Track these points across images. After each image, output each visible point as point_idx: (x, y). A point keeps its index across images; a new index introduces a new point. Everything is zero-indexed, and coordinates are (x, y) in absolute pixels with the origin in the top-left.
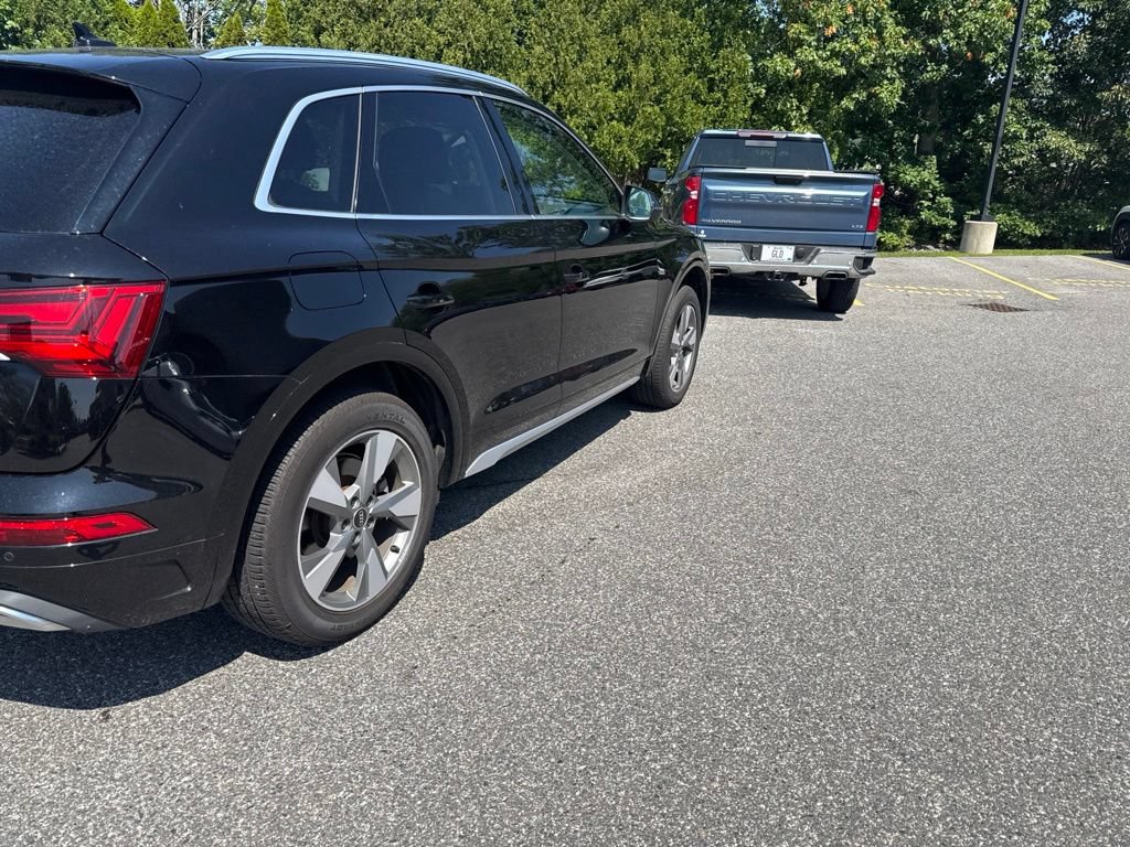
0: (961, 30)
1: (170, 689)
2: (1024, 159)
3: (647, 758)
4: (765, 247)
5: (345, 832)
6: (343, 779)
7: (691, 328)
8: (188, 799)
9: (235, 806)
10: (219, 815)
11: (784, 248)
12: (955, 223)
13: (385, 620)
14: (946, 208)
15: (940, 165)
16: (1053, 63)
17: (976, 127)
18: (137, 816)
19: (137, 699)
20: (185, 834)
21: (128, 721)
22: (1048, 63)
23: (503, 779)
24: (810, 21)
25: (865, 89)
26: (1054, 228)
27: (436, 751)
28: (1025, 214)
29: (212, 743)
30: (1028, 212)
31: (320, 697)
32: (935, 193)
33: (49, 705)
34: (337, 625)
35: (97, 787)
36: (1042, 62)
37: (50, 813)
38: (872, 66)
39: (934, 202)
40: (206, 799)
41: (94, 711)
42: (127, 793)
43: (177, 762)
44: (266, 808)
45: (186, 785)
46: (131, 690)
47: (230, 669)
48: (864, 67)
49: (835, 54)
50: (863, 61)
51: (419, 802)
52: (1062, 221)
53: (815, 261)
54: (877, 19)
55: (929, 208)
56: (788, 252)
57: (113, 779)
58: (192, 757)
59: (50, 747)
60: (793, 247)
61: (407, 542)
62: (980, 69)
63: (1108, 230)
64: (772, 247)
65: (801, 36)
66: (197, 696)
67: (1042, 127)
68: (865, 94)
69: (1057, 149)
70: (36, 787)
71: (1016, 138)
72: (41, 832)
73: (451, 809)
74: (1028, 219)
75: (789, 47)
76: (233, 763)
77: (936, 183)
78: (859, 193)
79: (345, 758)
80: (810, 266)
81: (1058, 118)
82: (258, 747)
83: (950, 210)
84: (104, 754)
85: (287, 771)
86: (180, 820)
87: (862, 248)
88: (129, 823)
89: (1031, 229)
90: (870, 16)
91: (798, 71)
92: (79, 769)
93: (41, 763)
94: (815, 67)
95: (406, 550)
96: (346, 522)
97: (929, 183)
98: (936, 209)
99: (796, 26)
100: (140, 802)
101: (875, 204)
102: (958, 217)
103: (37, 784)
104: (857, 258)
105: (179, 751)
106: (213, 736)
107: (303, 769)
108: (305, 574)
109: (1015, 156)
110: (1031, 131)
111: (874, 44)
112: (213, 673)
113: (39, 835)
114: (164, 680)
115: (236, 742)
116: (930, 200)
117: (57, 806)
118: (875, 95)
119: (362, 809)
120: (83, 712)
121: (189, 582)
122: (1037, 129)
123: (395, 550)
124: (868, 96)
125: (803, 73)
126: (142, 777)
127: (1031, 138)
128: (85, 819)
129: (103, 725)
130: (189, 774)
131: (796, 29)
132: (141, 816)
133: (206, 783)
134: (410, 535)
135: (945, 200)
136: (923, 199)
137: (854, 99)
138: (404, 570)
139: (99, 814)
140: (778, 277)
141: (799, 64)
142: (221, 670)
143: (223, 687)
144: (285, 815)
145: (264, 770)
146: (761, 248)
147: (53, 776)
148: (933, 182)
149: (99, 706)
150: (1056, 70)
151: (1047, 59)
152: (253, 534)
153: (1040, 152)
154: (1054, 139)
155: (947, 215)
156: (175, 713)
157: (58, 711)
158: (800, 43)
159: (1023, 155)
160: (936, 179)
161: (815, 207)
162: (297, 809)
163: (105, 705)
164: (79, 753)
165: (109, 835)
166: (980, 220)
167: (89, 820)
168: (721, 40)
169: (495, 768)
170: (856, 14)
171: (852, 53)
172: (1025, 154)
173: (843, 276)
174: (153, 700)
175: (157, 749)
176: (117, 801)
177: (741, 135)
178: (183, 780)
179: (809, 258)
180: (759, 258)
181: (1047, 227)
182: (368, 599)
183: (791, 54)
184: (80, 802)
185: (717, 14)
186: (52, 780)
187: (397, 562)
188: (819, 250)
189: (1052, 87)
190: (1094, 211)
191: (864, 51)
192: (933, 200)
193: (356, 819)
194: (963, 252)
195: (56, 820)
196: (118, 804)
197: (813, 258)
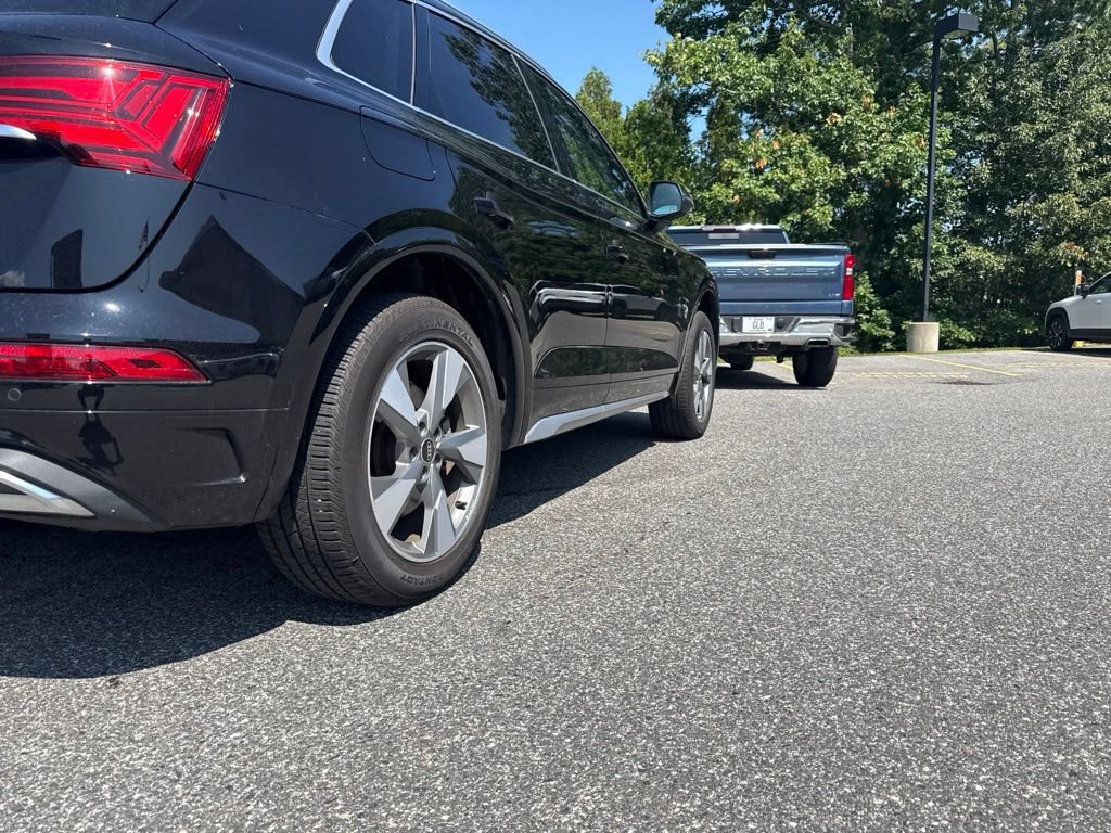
0: (877, 160)
1: (197, 656)
2: (949, 271)
3: (846, 684)
4: (745, 319)
5: (477, 775)
6: (454, 723)
7: (707, 359)
8: (244, 754)
9: (312, 758)
10: (291, 768)
11: (764, 319)
12: (893, 333)
13: (455, 587)
14: (883, 320)
15: (872, 280)
16: (961, 187)
17: (901, 247)
18: (172, 775)
19: (155, 666)
20: (248, 790)
21: (146, 685)
22: (957, 188)
23: (671, 712)
24: (741, 156)
25: (799, 212)
26: (985, 333)
27: (568, 692)
28: (956, 321)
29: (265, 701)
30: (960, 320)
31: (397, 653)
32: (872, 307)
33: (35, 677)
34: (408, 575)
35: (111, 750)
36: (952, 187)
37: (45, 779)
38: (803, 191)
39: (871, 315)
40: (269, 753)
41: (98, 679)
42: (155, 752)
43: (221, 719)
44: (357, 757)
45: (238, 741)
46: (146, 659)
47: (272, 635)
48: (795, 192)
49: (767, 183)
50: (793, 187)
51: (568, 740)
52: (991, 328)
53: (796, 330)
54: (801, 153)
55: (868, 321)
56: (769, 322)
57: (132, 740)
58: (240, 714)
59: (40, 714)
60: (773, 318)
61: (474, 498)
62: (897, 194)
63: (1035, 333)
64: (753, 318)
65: (734, 170)
66: (234, 660)
67: (960, 243)
68: (799, 216)
69: (978, 260)
70: (23, 753)
71: (938, 253)
72: (33, 798)
73: (615, 744)
74: (960, 326)
75: (726, 178)
76: (299, 718)
77: (872, 297)
78: (832, 263)
79: (450, 704)
80: (792, 334)
81: (974, 236)
82: (327, 700)
83: (888, 321)
84: (116, 718)
85: (374, 720)
86: (236, 775)
87: (841, 315)
88: (162, 782)
89: (966, 335)
90: (794, 150)
91: (737, 198)
92: (82, 733)
93: (29, 730)
94: (751, 193)
95: (474, 506)
96: (413, 452)
97: (864, 296)
98: (874, 321)
99: (728, 161)
100: (174, 761)
101: (848, 274)
102: (895, 327)
103: (24, 750)
104: (838, 324)
105: (222, 710)
106: (265, 695)
107: (396, 718)
108: (375, 498)
109: (940, 269)
110: (952, 247)
111: (802, 173)
112: (252, 639)
113: (30, 802)
114: (188, 648)
115: (297, 697)
116: (866, 313)
117: (55, 771)
118: (808, 216)
119: (491, 750)
120: (83, 681)
121: (242, 471)
122: (955, 245)
123: (461, 506)
124: (801, 218)
125: (741, 200)
126: (175, 736)
127: (952, 253)
128: (98, 781)
129: (112, 690)
130: (239, 730)
131: (728, 163)
132: (179, 775)
133: (266, 738)
134: (476, 490)
135: (881, 312)
136: (861, 312)
137: (788, 222)
138: (472, 530)
139: (116, 776)
140: (761, 345)
141: (737, 191)
142: (261, 637)
143: (267, 651)
144: (386, 763)
145: (343, 721)
146: (741, 321)
147: (47, 741)
148: (868, 295)
149: (104, 674)
150: (966, 193)
151: (955, 184)
152: (317, 430)
153: (961, 266)
154: (973, 253)
155: (884, 326)
156: (209, 676)
157: (48, 681)
158: (735, 176)
159: (947, 268)
160: (871, 293)
161: (791, 279)
162: (401, 756)
163: (112, 673)
164: (82, 717)
165: (136, 797)
166: (922, 321)
167: (104, 783)
168: (661, 177)
169: (653, 703)
170: (782, 149)
171: (782, 181)
172: (948, 267)
173: (825, 343)
174: (177, 666)
175: (190, 709)
176: (142, 761)
177: (704, 229)
178: (232, 737)
179: (790, 327)
180: (740, 330)
181: (978, 333)
182: (438, 555)
183: (728, 184)
184: (88, 765)
185: (656, 154)
186: (46, 746)
187: (464, 519)
188: (799, 319)
189: (963, 208)
190: (1020, 317)
191: (793, 179)
192: (870, 313)
193: (487, 761)
194: (912, 351)
195: (54, 785)
196: (144, 765)
197: (794, 327)
